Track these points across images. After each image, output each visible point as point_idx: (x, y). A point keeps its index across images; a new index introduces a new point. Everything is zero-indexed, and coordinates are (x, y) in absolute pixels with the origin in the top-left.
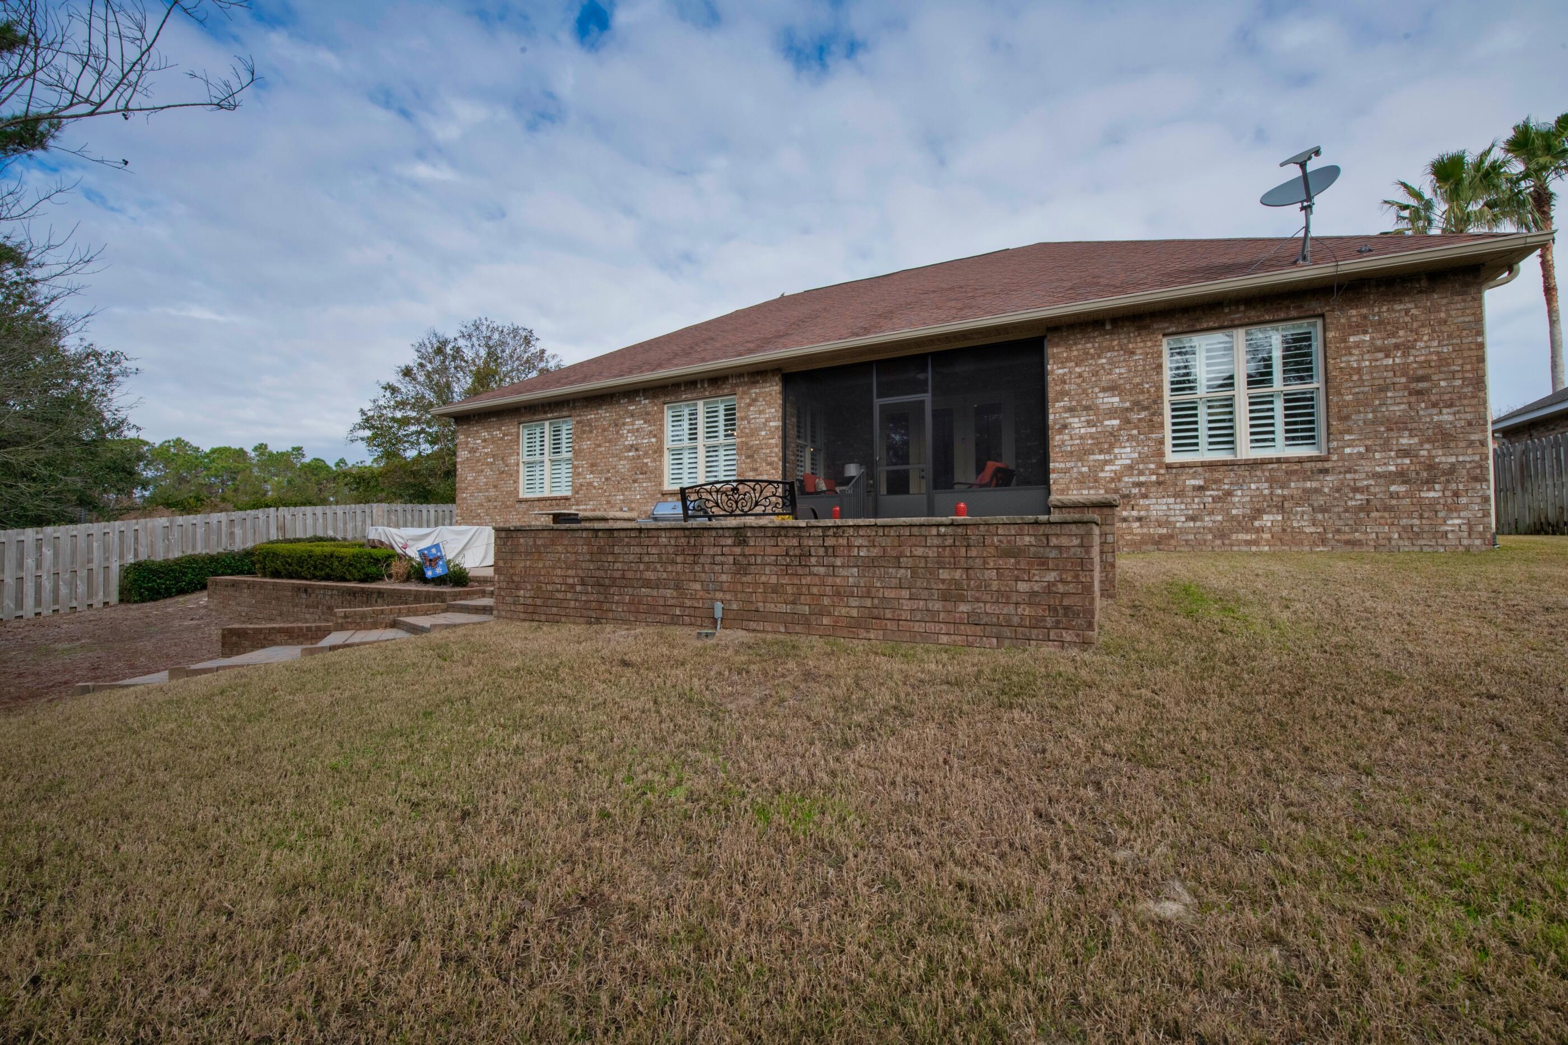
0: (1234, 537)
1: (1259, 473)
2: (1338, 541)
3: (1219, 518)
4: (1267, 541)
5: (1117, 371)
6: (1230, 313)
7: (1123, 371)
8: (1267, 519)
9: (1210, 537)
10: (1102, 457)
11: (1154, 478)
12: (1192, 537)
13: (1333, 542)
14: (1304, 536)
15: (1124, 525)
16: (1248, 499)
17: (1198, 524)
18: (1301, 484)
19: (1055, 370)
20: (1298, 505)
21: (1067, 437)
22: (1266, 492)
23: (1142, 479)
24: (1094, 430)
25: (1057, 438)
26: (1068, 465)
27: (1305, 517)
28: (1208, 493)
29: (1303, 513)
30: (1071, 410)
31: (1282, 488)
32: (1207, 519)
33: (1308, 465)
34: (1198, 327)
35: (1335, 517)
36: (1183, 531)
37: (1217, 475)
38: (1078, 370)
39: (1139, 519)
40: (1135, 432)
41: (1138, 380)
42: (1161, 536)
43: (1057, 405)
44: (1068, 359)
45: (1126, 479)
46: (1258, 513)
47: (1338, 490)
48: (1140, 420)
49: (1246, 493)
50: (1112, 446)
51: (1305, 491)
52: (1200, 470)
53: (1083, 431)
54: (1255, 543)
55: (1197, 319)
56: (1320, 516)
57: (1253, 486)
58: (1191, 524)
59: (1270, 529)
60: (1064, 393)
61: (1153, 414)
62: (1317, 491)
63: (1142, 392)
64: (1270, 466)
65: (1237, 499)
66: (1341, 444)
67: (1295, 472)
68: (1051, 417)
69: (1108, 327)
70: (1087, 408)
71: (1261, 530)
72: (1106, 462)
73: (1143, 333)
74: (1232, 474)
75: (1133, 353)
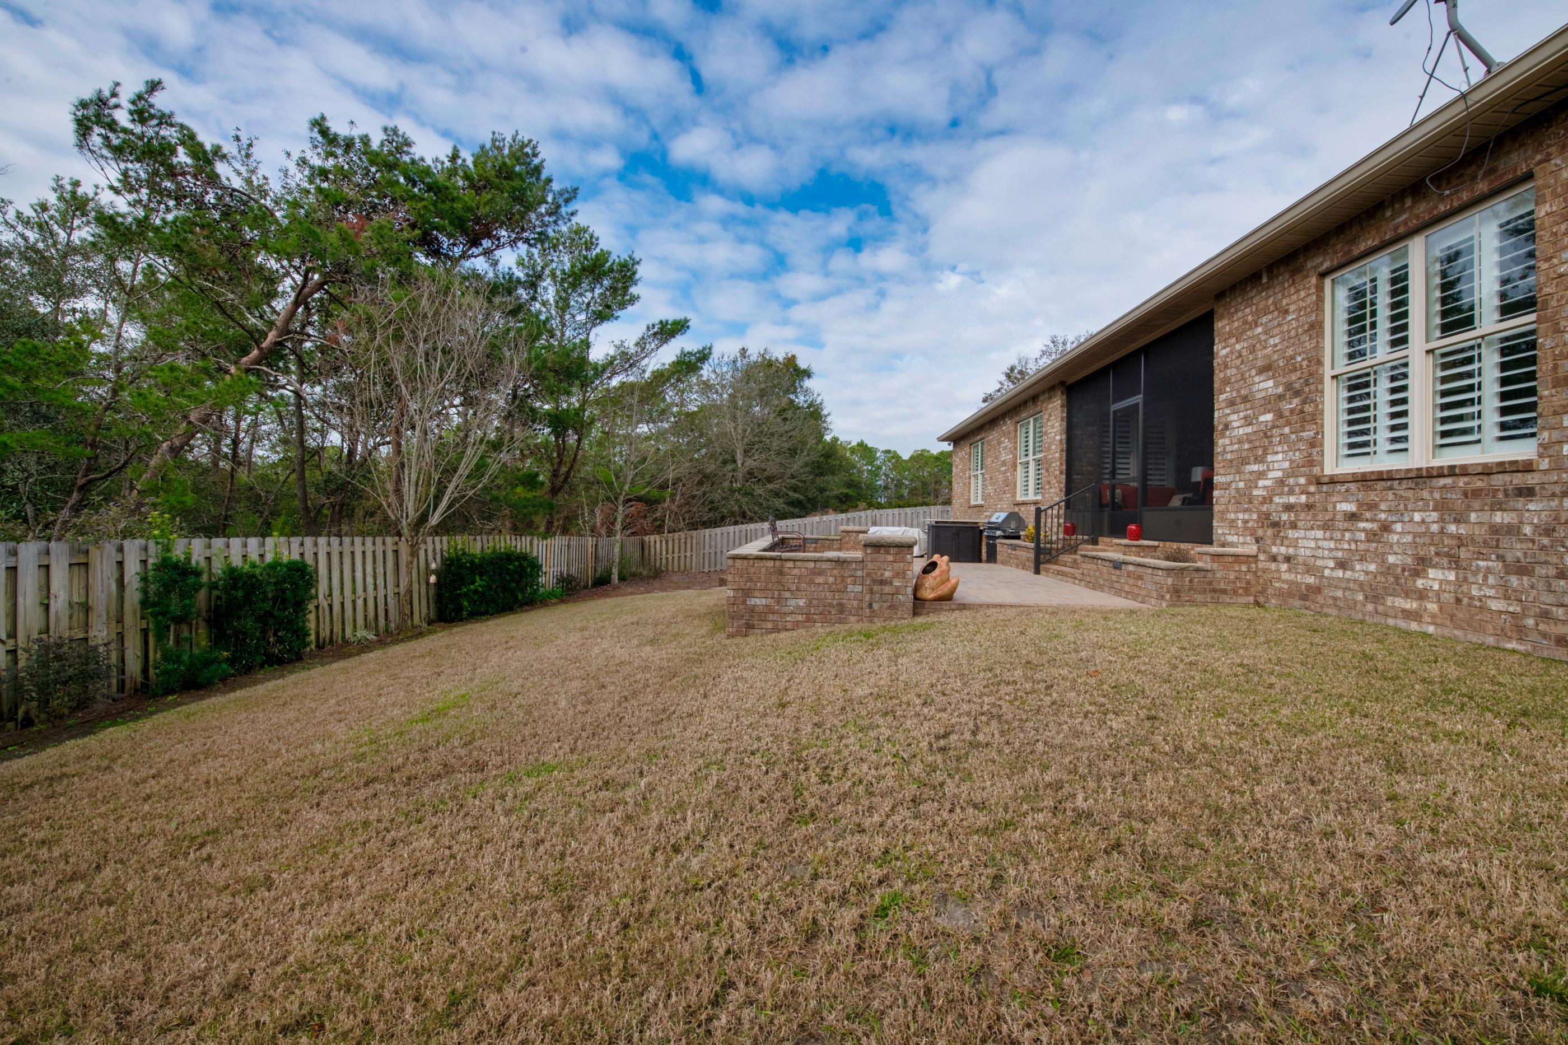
0: (1389, 601)
1: (1425, 494)
2: (1544, 635)
3: (1372, 567)
4: (1433, 616)
5: (1272, 341)
6: (1393, 217)
7: (1277, 340)
8: (1436, 577)
9: (1360, 597)
10: (1255, 468)
11: (1303, 498)
12: (1339, 594)
13: (1534, 636)
14: (1487, 617)
15: (1273, 566)
16: (1409, 538)
17: (1348, 574)
18: (1485, 517)
19: (1221, 351)
20: (1480, 555)
21: (1227, 441)
22: (1435, 528)
23: (1292, 499)
24: (1249, 430)
25: (1221, 442)
26: (1230, 478)
27: (1491, 580)
28: (1362, 525)
29: (1489, 571)
30: (1231, 403)
31: (1457, 521)
32: (1358, 567)
33: (1498, 480)
34: (1356, 252)
35: (1541, 586)
36: (1333, 584)
37: (1373, 496)
38: (1238, 347)
39: (1288, 559)
40: (1287, 430)
41: (1290, 352)
42: (1309, 587)
43: (1223, 397)
44: (1231, 335)
45: (1277, 499)
46: (1422, 564)
47: (1549, 532)
48: (1292, 411)
49: (1409, 527)
50: (1265, 453)
51: (1495, 530)
52: (1353, 486)
53: (1241, 431)
54: (1415, 616)
55: (1353, 241)
56: (1514, 581)
57: (1417, 517)
58: (1340, 573)
59: (1438, 594)
60: (1226, 381)
61: (1304, 402)
62: (1513, 530)
63: (1295, 370)
64: (1442, 481)
65: (1394, 538)
66: (1556, 435)
67: (1477, 493)
68: (1216, 415)
69: (1265, 280)
70: (1245, 399)
71: (1422, 595)
72: (1261, 475)
73: (1298, 277)
74: (1390, 495)
75: (1287, 312)
